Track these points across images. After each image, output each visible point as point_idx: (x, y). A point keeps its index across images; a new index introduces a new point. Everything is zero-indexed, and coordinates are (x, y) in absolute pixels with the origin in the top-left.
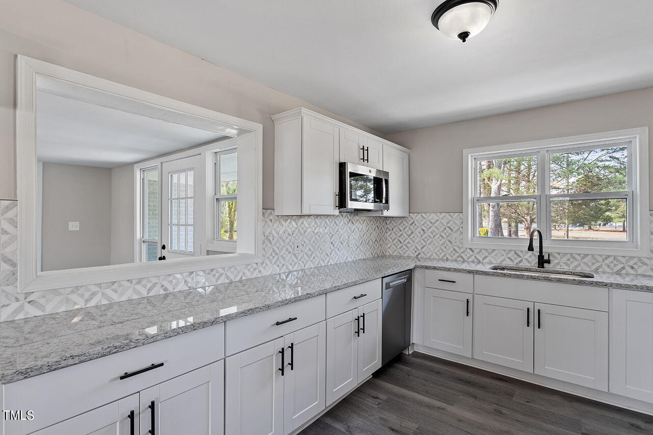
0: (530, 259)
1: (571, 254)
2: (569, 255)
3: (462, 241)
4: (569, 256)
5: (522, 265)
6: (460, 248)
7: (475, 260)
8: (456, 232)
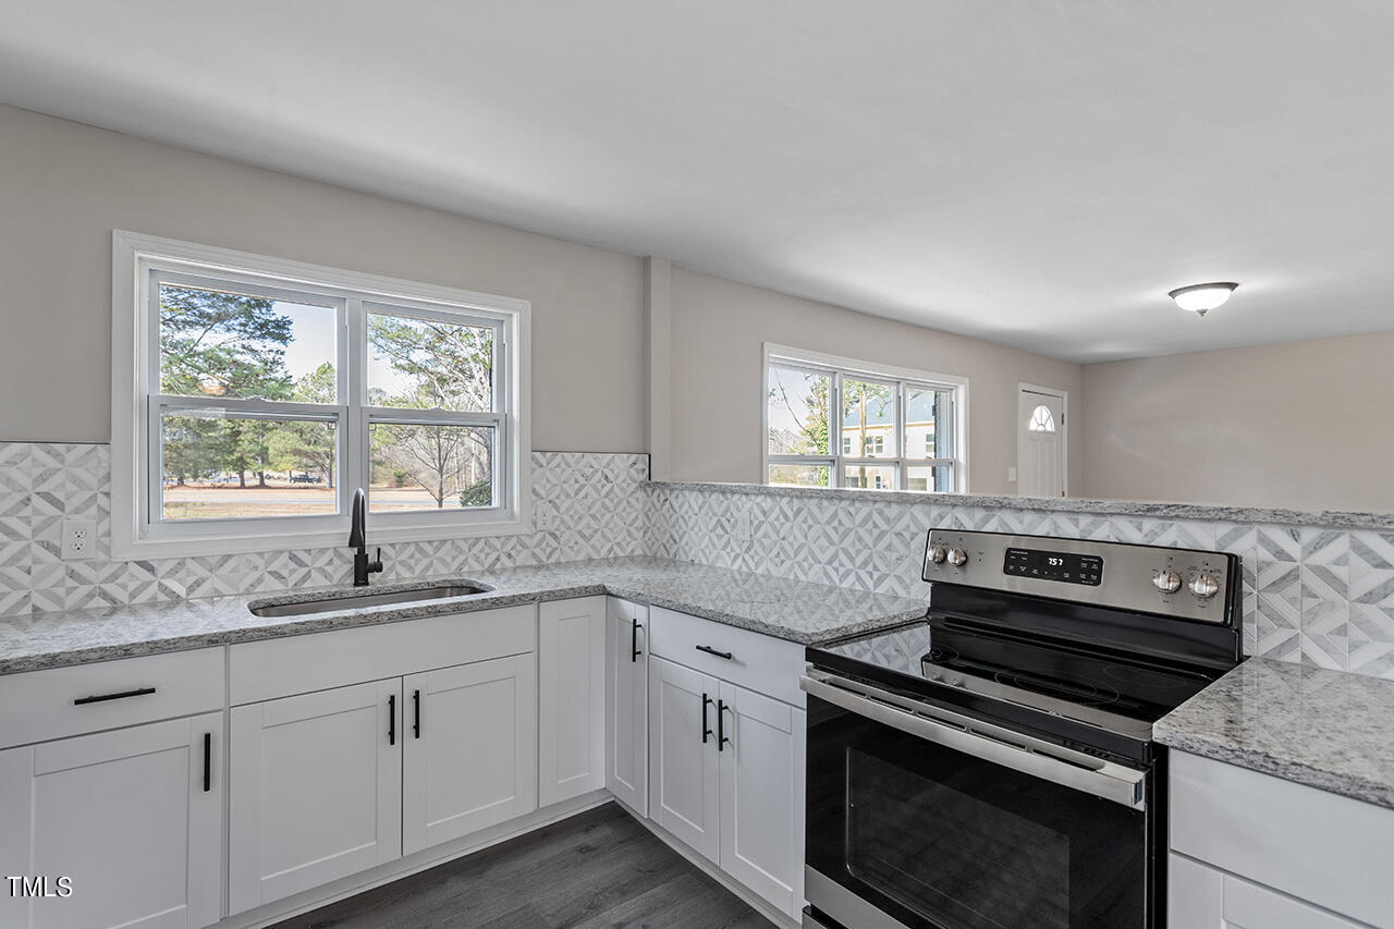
0: (329, 569)
1: (417, 543)
2: (413, 545)
3: (106, 540)
4: (412, 548)
5: (308, 588)
6: (94, 565)
7: (162, 597)
8: (77, 511)
